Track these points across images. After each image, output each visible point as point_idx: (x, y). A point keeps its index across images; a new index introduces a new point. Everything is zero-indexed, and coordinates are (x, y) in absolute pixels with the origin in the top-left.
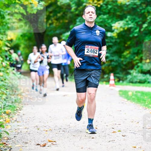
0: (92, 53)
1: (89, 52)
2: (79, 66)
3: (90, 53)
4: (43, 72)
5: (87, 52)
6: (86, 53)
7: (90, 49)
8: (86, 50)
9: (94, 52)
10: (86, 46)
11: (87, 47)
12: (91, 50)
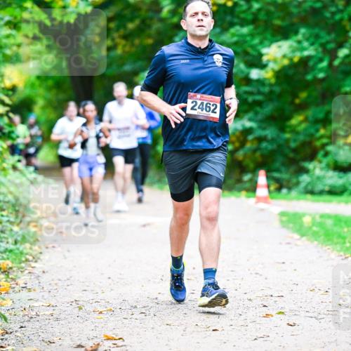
0: (205, 112)
1: (196, 108)
3: (199, 111)
6: (189, 111)
9: (208, 108)
10: (191, 94)
11: (191, 98)
12: (202, 103)
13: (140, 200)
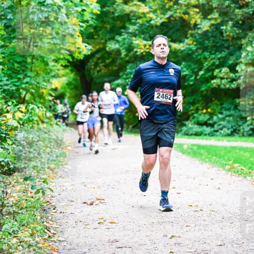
0: (164, 99)
1: (160, 97)
2: (145, 117)
3: (162, 99)
4: (93, 125)
5: (158, 97)
6: (155, 99)
7: (161, 94)
8: (156, 95)
9: (166, 97)
10: (157, 89)
11: (157, 91)
12: (163, 95)
13: (120, 141)
